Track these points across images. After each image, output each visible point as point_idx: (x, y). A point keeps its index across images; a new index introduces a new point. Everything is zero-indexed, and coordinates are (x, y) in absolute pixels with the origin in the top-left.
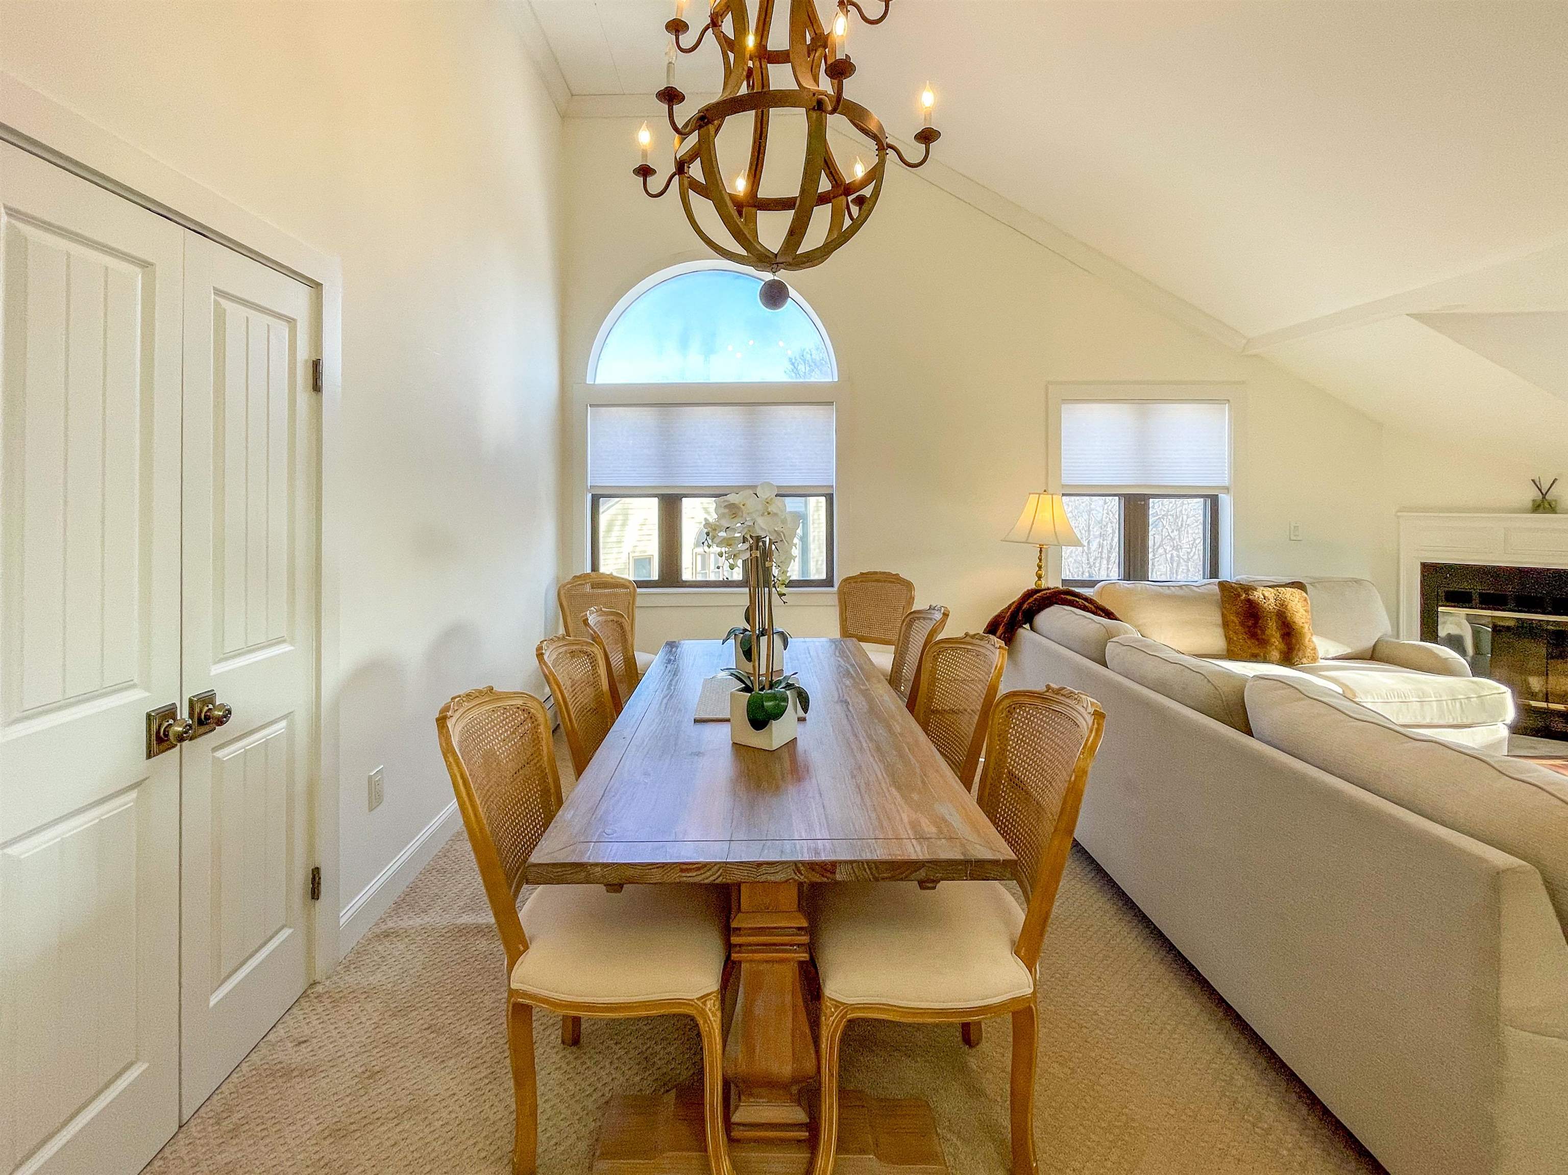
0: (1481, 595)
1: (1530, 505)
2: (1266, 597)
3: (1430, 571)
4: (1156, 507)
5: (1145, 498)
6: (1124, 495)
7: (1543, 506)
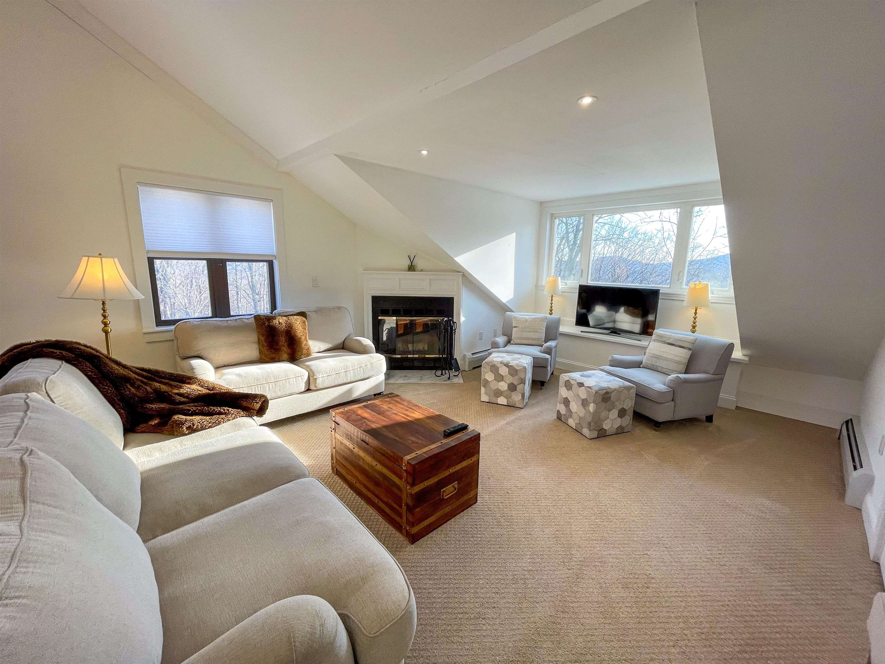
1: (407, 267)
2: (280, 322)
3: (375, 299)
4: (231, 268)
5: (223, 261)
6: (207, 259)
7: (411, 268)
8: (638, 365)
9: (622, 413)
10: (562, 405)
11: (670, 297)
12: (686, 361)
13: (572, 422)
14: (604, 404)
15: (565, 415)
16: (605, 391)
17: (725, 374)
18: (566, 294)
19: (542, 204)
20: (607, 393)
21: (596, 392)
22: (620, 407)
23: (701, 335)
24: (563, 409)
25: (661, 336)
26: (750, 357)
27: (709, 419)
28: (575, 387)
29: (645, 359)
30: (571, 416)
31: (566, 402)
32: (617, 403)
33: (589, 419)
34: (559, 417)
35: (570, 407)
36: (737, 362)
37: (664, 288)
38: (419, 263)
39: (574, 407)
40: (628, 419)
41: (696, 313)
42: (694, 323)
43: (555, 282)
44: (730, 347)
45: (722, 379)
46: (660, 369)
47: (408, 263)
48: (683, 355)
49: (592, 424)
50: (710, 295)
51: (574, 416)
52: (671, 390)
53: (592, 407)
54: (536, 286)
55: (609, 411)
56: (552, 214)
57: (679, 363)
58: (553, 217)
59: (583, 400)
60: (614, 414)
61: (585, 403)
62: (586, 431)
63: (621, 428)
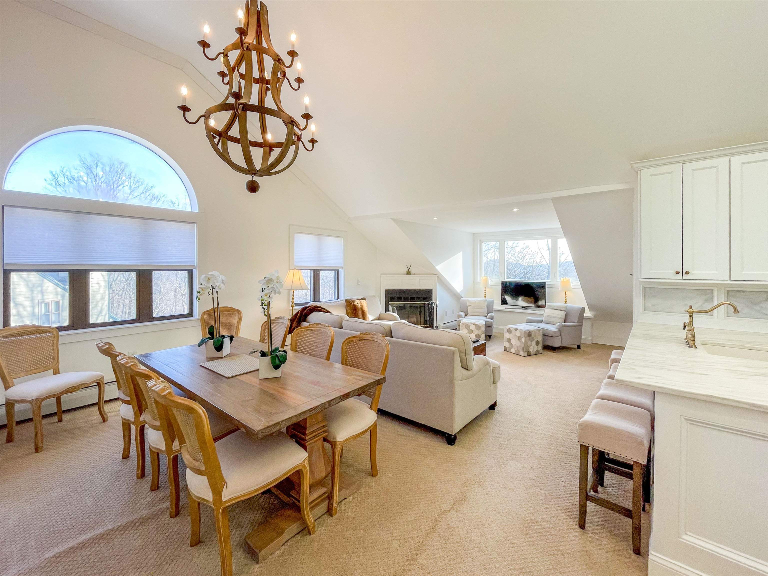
0: (397, 298)
1: (406, 272)
2: (357, 303)
3: (388, 292)
4: (322, 273)
5: (319, 271)
6: (312, 270)
7: (409, 273)
8: (541, 322)
9: (537, 343)
10: (507, 343)
11: (552, 286)
12: (564, 317)
13: (513, 350)
14: (529, 338)
15: (509, 348)
16: (529, 331)
17: (582, 322)
18: (493, 287)
19: (474, 234)
20: (530, 332)
21: (525, 332)
22: (536, 340)
23: (569, 304)
24: (507, 345)
25: (550, 306)
26: (595, 316)
27: (579, 347)
28: (513, 331)
29: (543, 319)
30: (512, 347)
31: (509, 340)
32: (535, 338)
33: (523, 346)
34: (505, 349)
35: (512, 343)
36: (588, 319)
37: (548, 282)
38: (412, 270)
39: (514, 342)
40: (540, 347)
41: (566, 295)
42: (566, 300)
43: (486, 281)
44: (583, 310)
45: (582, 326)
46: (552, 323)
47: (407, 270)
48: (563, 314)
49: (525, 348)
50: (571, 285)
51: (515, 347)
52: (558, 330)
53: (523, 340)
54: (474, 282)
55: (532, 341)
56: (480, 240)
57: (561, 318)
58: (481, 242)
59: (518, 337)
60: (534, 343)
61: (519, 338)
62: (522, 353)
63: (537, 351)
